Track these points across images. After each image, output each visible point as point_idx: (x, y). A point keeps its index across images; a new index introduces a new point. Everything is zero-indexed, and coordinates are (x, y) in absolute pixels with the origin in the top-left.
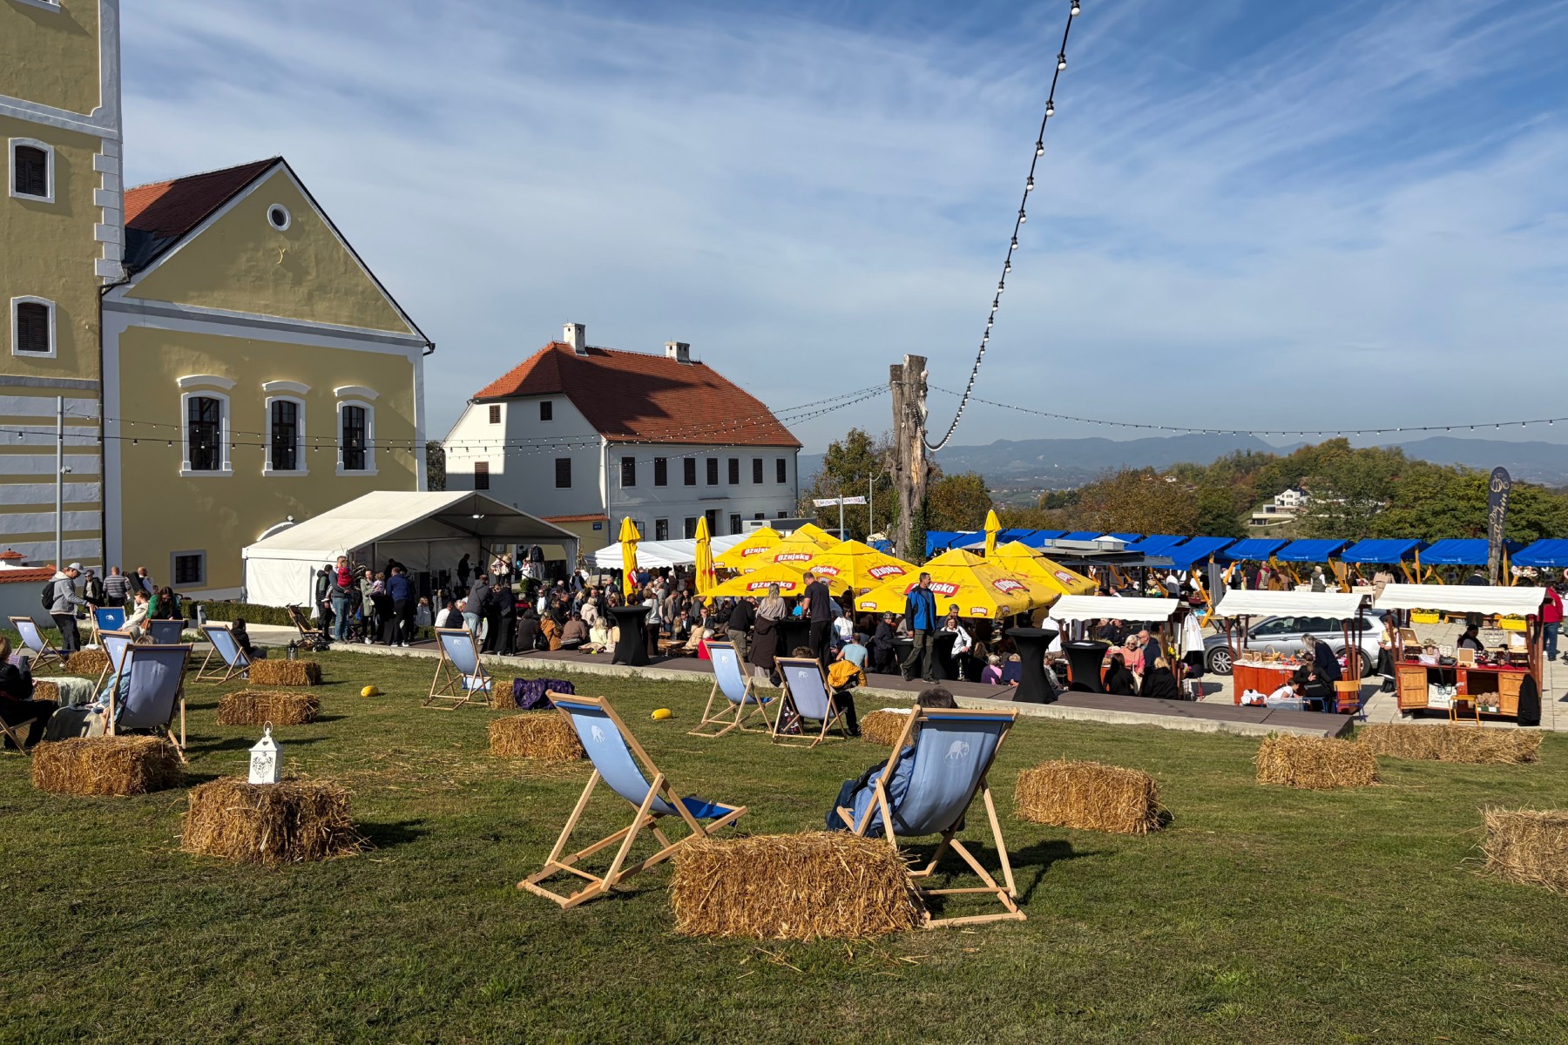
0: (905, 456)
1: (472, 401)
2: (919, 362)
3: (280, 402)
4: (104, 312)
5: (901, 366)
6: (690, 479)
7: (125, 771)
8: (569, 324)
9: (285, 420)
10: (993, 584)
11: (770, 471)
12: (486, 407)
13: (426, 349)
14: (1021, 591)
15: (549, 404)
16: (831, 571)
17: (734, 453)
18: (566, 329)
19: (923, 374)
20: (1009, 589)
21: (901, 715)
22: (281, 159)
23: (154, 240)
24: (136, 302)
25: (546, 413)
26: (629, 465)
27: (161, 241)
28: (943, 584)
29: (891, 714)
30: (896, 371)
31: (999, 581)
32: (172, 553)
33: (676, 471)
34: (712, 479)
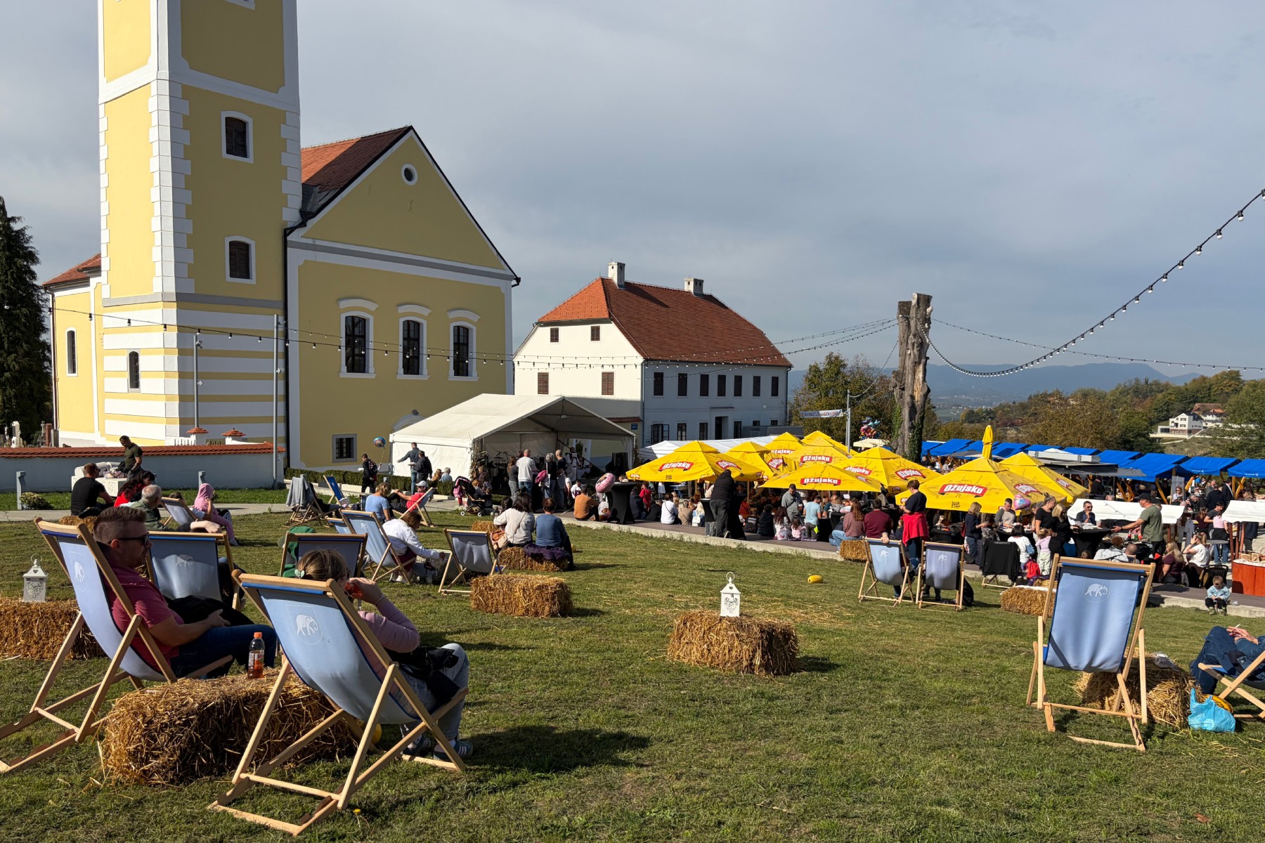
1: (537, 324)
2: (925, 301)
3: (408, 321)
4: (288, 249)
5: (909, 303)
6: (704, 391)
8: (613, 263)
9: (412, 335)
11: (766, 386)
12: (546, 331)
13: (514, 282)
15: (598, 328)
17: (738, 371)
18: (610, 267)
19: (928, 310)
22: (411, 128)
23: (320, 192)
24: (310, 241)
25: (595, 335)
26: (659, 378)
27: (326, 193)
30: (905, 307)
32: (333, 436)
33: (694, 384)
34: (722, 392)
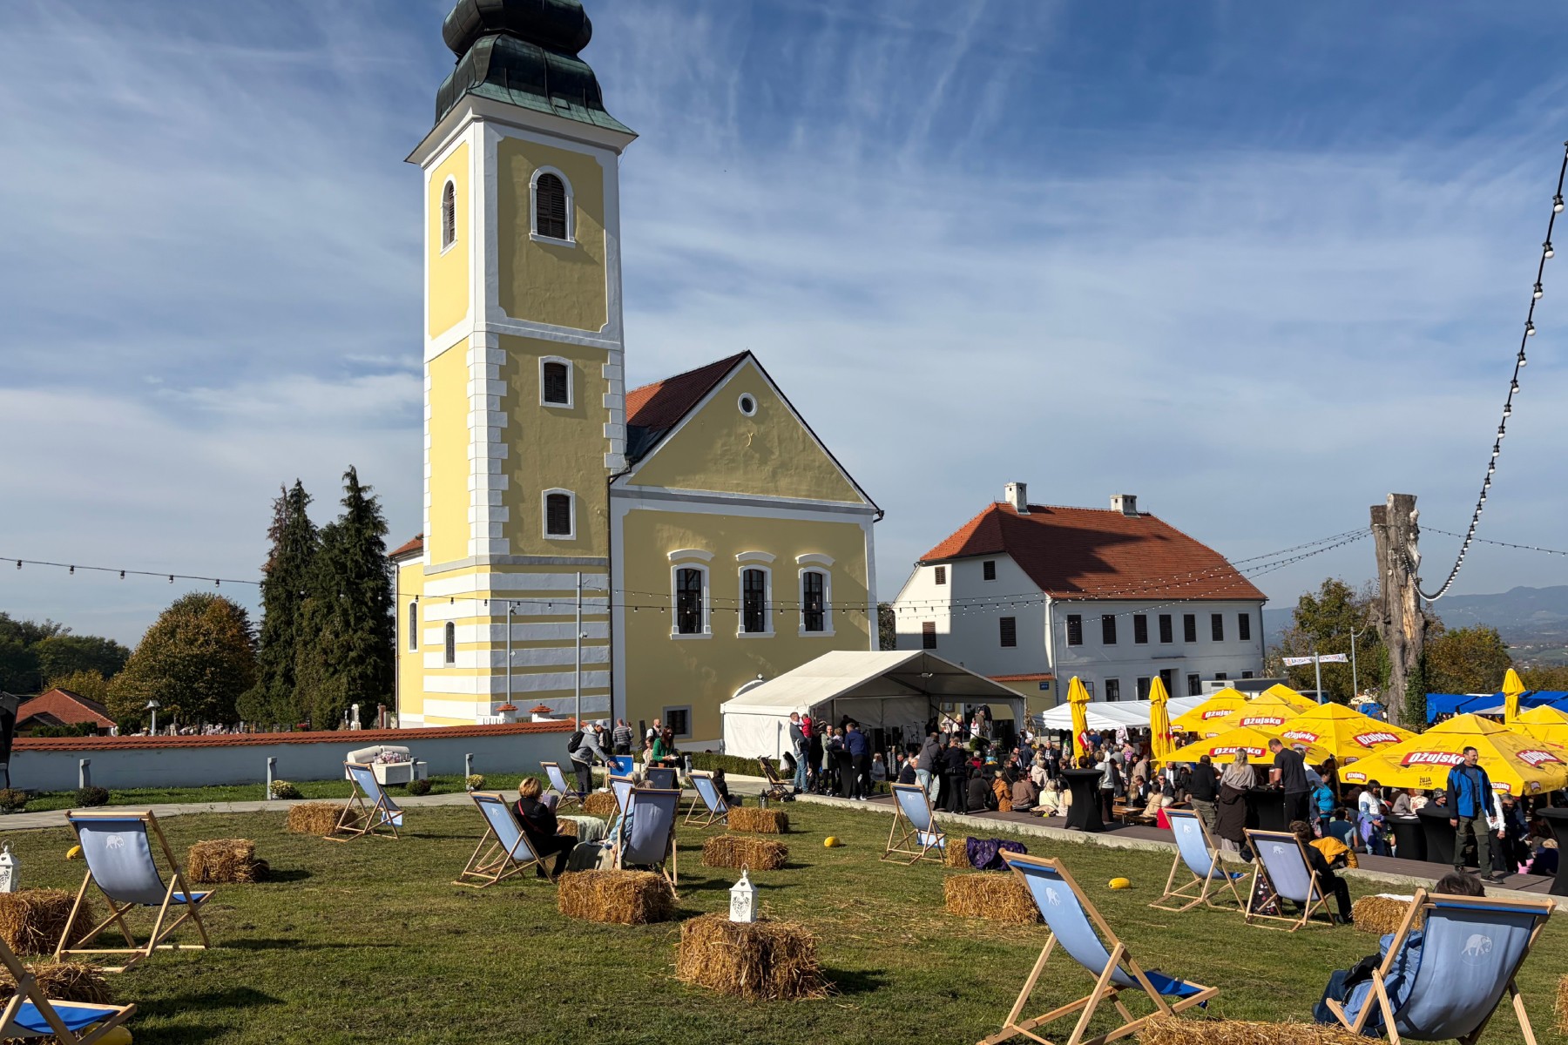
0: (1394, 609)
1: (919, 563)
2: (1406, 502)
3: (750, 570)
4: (612, 498)
5: (1384, 507)
6: (1141, 636)
7: (630, 902)
8: (1011, 484)
9: (755, 587)
10: (1517, 755)
11: (1231, 627)
12: (932, 569)
13: (876, 516)
14: (1555, 764)
15: (992, 564)
16: (1307, 737)
17: (1190, 608)
18: (1007, 489)
19: (1412, 515)
20: (1539, 762)
21: (1402, 903)
22: (749, 352)
23: (649, 433)
24: (635, 488)
25: (990, 573)
26: (1075, 623)
27: (653, 435)
28: (1451, 754)
29: (1390, 901)
30: (1378, 513)
31: (1525, 752)
32: (664, 708)
33: (1125, 628)
34: (1166, 636)
